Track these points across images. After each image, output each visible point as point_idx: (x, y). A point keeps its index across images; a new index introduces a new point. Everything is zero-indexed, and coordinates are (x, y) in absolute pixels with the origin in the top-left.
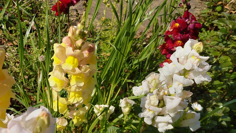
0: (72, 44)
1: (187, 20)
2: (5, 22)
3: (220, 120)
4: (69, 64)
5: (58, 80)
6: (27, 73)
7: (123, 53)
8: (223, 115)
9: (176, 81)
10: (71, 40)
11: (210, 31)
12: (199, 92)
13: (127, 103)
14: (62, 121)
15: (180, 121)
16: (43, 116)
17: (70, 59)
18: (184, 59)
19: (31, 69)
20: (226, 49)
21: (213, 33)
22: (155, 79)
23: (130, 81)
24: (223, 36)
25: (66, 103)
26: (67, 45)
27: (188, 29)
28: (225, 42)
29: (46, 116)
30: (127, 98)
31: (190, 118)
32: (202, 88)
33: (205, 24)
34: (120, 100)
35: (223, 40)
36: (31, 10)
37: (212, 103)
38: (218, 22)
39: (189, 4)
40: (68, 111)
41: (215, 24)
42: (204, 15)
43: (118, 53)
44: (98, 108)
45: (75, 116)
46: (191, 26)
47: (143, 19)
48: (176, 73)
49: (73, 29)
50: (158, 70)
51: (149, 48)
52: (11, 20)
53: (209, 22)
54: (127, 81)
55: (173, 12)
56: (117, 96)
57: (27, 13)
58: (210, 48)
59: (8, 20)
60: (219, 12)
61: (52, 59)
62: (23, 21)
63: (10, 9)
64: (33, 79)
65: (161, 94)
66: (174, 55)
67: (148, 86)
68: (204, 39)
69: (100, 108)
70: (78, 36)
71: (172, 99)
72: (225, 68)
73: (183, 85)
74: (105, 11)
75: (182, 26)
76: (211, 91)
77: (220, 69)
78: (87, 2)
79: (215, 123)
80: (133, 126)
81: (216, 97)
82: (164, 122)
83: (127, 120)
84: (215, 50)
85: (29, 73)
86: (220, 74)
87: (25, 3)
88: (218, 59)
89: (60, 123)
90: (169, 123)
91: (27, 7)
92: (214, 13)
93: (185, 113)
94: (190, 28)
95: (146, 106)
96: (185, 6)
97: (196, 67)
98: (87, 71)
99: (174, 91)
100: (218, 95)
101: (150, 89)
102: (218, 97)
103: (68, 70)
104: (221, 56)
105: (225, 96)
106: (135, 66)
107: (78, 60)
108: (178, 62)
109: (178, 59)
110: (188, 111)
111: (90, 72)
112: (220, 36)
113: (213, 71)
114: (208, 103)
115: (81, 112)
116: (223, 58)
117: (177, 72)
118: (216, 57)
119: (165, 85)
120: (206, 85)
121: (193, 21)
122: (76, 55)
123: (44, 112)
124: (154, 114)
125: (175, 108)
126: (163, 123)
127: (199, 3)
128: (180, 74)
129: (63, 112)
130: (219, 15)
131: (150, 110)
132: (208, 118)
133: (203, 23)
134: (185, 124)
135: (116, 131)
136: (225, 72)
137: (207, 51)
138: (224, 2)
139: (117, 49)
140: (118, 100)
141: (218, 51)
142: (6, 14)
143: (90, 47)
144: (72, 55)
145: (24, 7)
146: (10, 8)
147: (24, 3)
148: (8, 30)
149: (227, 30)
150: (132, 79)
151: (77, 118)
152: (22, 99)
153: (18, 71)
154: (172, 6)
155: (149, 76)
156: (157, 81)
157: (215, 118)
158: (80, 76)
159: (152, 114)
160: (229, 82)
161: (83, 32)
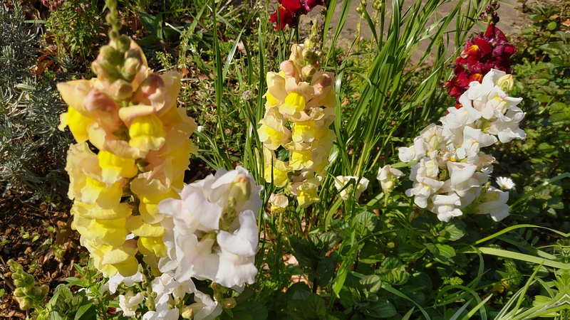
0: (295, 73)
1: (492, 40)
2: (197, 42)
3: (545, 205)
4: (291, 105)
5: (273, 131)
6: (229, 124)
7: (382, 91)
8: (550, 197)
9: (469, 137)
10: (294, 66)
11: (537, 63)
12: (514, 162)
13: (389, 174)
14: (280, 199)
15: (474, 204)
16: (239, 181)
17: (292, 97)
18: (482, 102)
19: (236, 117)
20: (561, 92)
21: (541, 65)
22: (435, 135)
23: (396, 139)
24: (556, 70)
25: (285, 169)
26: (288, 73)
27: (493, 54)
28: (559, 80)
29: (244, 181)
30: (390, 166)
31: (491, 200)
32: (520, 155)
33: (529, 50)
34: (378, 169)
35: (557, 76)
36: (240, 24)
37: (533, 179)
38: (549, 46)
39: (497, 14)
40: (291, 183)
41: (545, 50)
42: (526, 36)
43: (375, 91)
44: (342, 182)
45: (301, 191)
46: (498, 50)
47: (421, 38)
48: (468, 125)
49: (298, 47)
50: (440, 120)
51: (429, 84)
52: (208, 39)
53: (536, 48)
54: (392, 139)
55: (471, 27)
56: (376, 163)
57: (232, 27)
58: (534, 90)
59: (203, 39)
60: (553, 32)
61: (263, 97)
62: (227, 41)
63: (206, 22)
64: (239, 135)
65: (444, 158)
66: (467, 95)
67: (425, 147)
68: (525, 75)
69: (345, 181)
70: (306, 60)
71: (461, 167)
72: (558, 123)
73: (480, 144)
74: (359, 26)
75: (483, 50)
76: (535, 160)
77: (550, 124)
78: (327, 9)
79: (537, 211)
80: (398, 212)
81: (541, 170)
82: (448, 205)
83: (389, 201)
84: (543, 93)
85: (233, 125)
86: (551, 133)
87: (231, 12)
88: (547, 107)
89: (275, 203)
90: (455, 207)
91: (234, 18)
92: (544, 33)
93: (484, 191)
94: (495, 53)
95: (419, 178)
96: (490, 18)
97: (500, 115)
98: (320, 118)
99: (465, 153)
100: (545, 166)
101: (427, 151)
102: (544, 170)
103: (289, 115)
104: (552, 103)
105: (557, 168)
106: (405, 114)
107: (305, 98)
108: (473, 106)
109: (472, 101)
110: (488, 188)
111: (325, 120)
112: (551, 70)
113: (539, 126)
114: (526, 179)
115: (311, 185)
116: (557, 106)
117: (470, 122)
118: (544, 104)
119: (452, 145)
120: (526, 150)
121: (502, 42)
122: (301, 91)
123: (241, 175)
124: (431, 190)
125: (466, 181)
126: (446, 207)
127: (521, 16)
128: (475, 125)
129: (281, 184)
130: (552, 36)
131: (424, 185)
132: (523, 202)
133: (526, 50)
134: (483, 210)
135: (370, 219)
136: (559, 129)
137: (529, 94)
138: (562, 15)
139: (372, 83)
140: (376, 169)
141: (549, 94)
142: (200, 29)
143: (325, 77)
144: (295, 91)
145: (229, 18)
146: (206, 19)
147: (229, 11)
148: (199, 52)
149: (563, 60)
150: (400, 136)
151: (304, 195)
152: (216, 163)
153: (214, 121)
154: (470, 18)
155: (426, 130)
156: (439, 139)
157: (537, 203)
158: (309, 125)
159: (428, 191)
160: (564, 145)
161: (314, 53)
